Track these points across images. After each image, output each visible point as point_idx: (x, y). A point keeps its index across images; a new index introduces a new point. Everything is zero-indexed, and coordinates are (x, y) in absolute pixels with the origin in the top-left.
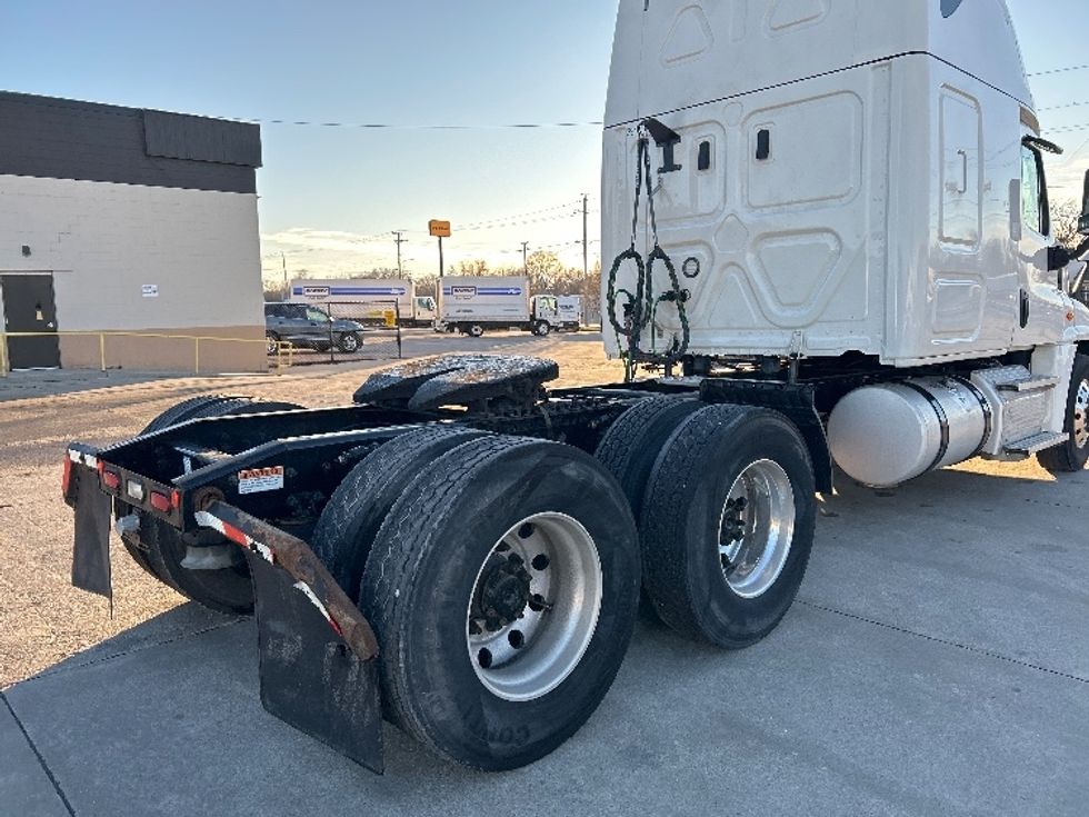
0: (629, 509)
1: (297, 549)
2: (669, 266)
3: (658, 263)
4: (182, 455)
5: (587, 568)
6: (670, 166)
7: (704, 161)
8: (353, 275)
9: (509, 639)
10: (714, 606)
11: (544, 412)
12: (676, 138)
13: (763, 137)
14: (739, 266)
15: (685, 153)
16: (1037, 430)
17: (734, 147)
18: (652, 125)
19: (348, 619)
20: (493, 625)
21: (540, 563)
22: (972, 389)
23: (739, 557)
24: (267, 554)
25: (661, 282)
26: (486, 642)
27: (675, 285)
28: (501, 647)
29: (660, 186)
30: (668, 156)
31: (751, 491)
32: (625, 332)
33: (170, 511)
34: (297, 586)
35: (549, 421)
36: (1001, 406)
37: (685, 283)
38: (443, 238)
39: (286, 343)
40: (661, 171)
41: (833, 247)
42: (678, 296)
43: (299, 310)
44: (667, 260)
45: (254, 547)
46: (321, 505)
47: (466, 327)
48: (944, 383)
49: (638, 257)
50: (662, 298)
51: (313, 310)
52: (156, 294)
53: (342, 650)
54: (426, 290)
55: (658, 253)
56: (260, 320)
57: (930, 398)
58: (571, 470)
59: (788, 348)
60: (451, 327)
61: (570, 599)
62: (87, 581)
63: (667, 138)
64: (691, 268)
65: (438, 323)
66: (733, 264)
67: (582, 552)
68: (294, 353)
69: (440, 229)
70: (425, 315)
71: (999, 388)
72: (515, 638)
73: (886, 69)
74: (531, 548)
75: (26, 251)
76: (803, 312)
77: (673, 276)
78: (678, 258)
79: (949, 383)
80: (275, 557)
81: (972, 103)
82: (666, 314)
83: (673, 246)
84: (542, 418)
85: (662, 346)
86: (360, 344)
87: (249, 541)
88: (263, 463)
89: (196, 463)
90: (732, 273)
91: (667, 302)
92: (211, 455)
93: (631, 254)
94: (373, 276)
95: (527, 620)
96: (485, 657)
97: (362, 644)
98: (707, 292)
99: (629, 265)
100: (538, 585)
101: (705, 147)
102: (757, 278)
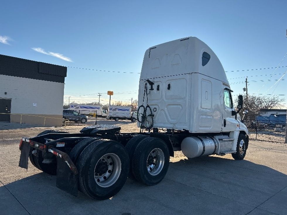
0: (128, 155)
1: (66, 155)
2: (150, 109)
3: (148, 108)
4: (46, 140)
5: (119, 165)
6: (152, 89)
7: (158, 89)
8: (87, 103)
9: (104, 178)
10: (145, 176)
11: (117, 137)
12: (153, 84)
13: (169, 85)
14: (164, 110)
15: (155, 87)
16: (230, 150)
17: (163, 87)
18: (148, 81)
19: (74, 167)
20: (100, 175)
21: (111, 164)
22: (213, 140)
23: (154, 168)
24: (60, 156)
25: (148, 112)
26: (99, 178)
27: (151, 113)
28: (102, 179)
29: (150, 93)
30: (152, 87)
31: (157, 155)
32: (141, 122)
33: (44, 149)
34: (65, 161)
35: (117, 138)
36: (220, 143)
37: (154, 113)
38: (111, 96)
39: (67, 120)
40: (150, 90)
41: (181, 108)
42: (152, 115)
43: (72, 112)
44: (150, 108)
45: (58, 155)
46: (71, 150)
47: (114, 118)
48: (206, 138)
49: (144, 107)
50: (149, 116)
51: (75, 112)
52: (36, 106)
53: (72, 174)
54: (105, 108)
55: (148, 106)
56: (61, 114)
57: (202, 141)
58: (116, 146)
59: (172, 128)
60: (110, 118)
61: (116, 171)
62: (22, 165)
63: (152, 84)
64: (155, 110)
65: (107, 117)
66: (163, 110)
67: (118, 162)
68: (69, 123)
69: (110, 93)
70: (104, 115)
71: (219, 140)
72: (105, 178)
73: (191, 75)
74: (109, 161)
75: (6, 93)
76: (175, 121)
77: (151, 111)
78: (152, 107)
79: (207, 138)
80: (62, 156)
81: (210, 82)
82: (149, 119)
83: (151, 105)
84: (116, 138)
85: (148, 125)
86: (86, 121)
87: (58, 154)
88: (61, 142)
89: (48, 141)
90: (163, 112)
91: (150, 116)
92: (51, 140)
93: (142, 106)
94: (92, 104)
95: (107, 174)
96: (98, 180)
97: (75, 172)
98: (158, 115)
99: (142, 109)
100: (110, 168)
101: (158, 86)
102: (167, 113)
